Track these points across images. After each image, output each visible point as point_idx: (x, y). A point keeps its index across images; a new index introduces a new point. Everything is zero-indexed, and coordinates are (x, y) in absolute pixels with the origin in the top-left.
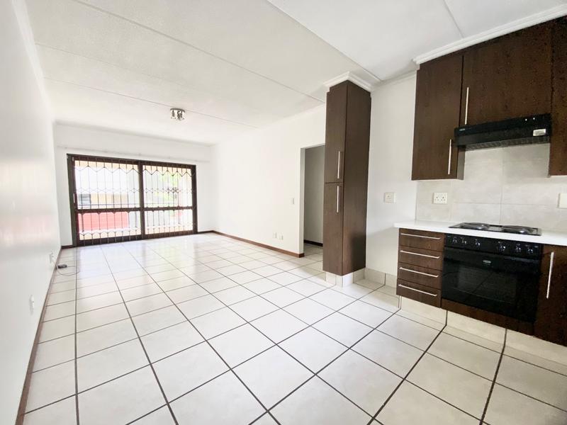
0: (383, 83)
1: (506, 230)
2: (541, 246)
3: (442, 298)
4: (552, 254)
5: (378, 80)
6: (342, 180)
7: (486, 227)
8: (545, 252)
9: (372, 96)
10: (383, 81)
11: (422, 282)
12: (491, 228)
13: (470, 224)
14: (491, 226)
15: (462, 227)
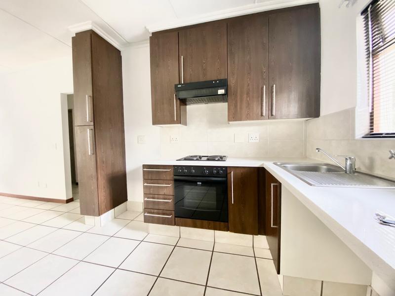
0: (128, 44)
1: (210, 159)
2: (226, 167)
3: (175, 217)
4: (232, 173)
5: (125, 41)
6: (92, 123)
7: (200, 158)
8: (228, 172)
9: (122, 54)
10: (128, 42)
11: (161, 207)
12: (203, 158)
13: (192, 156)
14: (203, 156)
15: (186, 159)
